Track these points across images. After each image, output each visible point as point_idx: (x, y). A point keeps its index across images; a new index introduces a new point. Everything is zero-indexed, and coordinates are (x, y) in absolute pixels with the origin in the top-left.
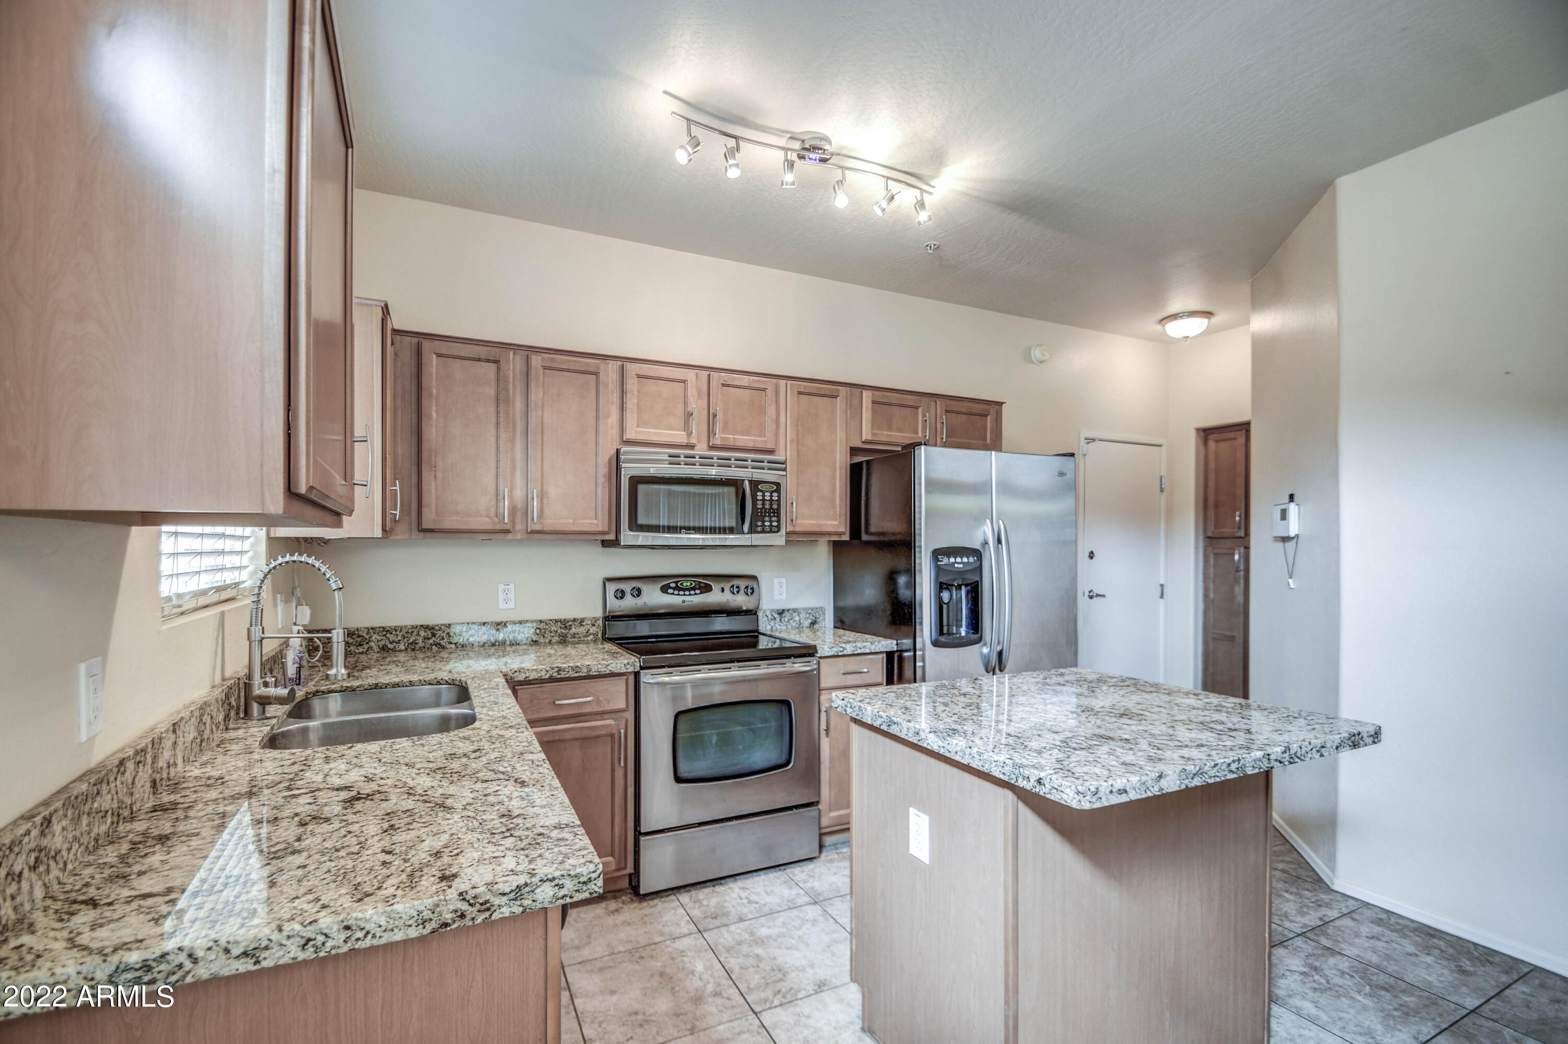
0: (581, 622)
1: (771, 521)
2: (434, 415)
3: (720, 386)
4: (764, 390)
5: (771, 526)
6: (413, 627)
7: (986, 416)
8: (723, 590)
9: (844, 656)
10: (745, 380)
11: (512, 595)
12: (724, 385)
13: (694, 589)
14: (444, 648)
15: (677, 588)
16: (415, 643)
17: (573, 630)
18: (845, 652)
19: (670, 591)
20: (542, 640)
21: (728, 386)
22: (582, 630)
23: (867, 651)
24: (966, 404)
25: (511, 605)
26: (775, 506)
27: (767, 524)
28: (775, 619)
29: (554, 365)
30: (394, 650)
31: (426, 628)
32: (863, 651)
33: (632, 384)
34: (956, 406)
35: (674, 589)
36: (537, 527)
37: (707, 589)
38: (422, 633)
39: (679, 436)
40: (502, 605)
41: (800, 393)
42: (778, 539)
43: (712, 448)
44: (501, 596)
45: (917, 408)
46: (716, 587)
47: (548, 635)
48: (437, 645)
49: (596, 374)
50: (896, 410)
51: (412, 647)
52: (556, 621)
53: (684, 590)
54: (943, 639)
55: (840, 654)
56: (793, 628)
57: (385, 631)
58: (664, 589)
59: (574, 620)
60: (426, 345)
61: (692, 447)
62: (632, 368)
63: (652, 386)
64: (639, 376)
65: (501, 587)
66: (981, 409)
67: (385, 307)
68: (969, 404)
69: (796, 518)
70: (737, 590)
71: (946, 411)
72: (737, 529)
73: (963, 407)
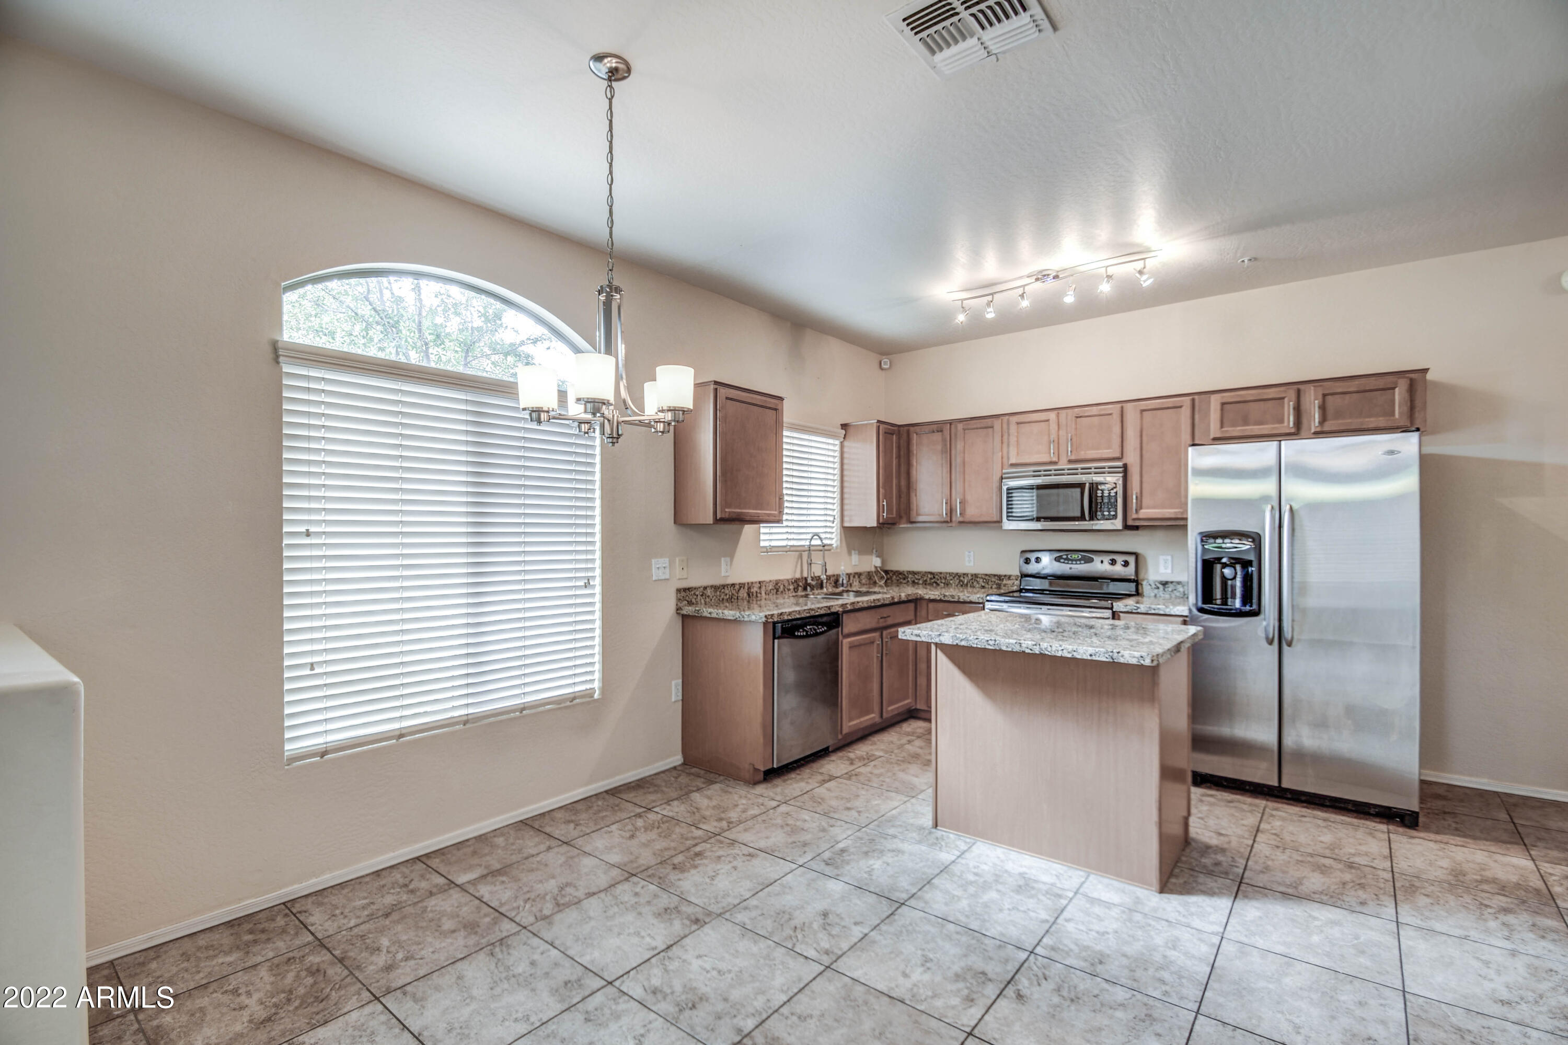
0: (1009, 577)
1: (1109, 512)
2: (915, 464)
3: (1074, 418)
4: (1110, 414)
5: (1109, 515)
6: (926, 572)
7: (1394, 388)
8: (1102, 562)
9: (1138, 613)
10: (1095, 410)
11: (972, 558)
12: (1077, 417)
13: (1080, 560)
14: (938, 585)
15: (1067, 559)
16: (926, 581)
17: (1005, 582)
18: (1139, 611)
19: (1062, 561)
20: (987, 586)
21: (1081, 417)
22: (1010, 582)
23: (1162, 612)
24: (1357, 382)
25: (972, 564)
26: (1112, 500)
27: (1106, 513)
28: (1158, 588)
29: (969, 427)
30: (918, 584)
31: (931, 573)
32: (1156, 612)
33: (1013, 428)
34: (1339, 387)
35: (1065, 559)
36: (961, 519)
37: (1088, 560)
38: (929, 576)
39: (1045, 458)
40: (967, 564)
41: (1142, 411)
42: (1118, 524)
43: (1070, 461)
44: (967, 559)
45: (1283, 398)
46: (1097, 559)
47: (990, 583)
48: (936, 583)
49: (992, 427)
50: (1255, 405)
51: (925, 583)
52: (995, 575)
53: (1072, 560)
55: (1134, 611)
56: (1177, 597)
57: (914, 573)
58: (1058, 559)
59: (1005, 576)
60: (912, 429)
61: (1055, 463)
62: (1014, 419)
63: (1026, 428)
64: (1018, 423)
65: (967, 553)
66: (1381, 383)
67: (879, 421)
68: (1363, 381)
69: (1139, 507)
70: (1113, 562)
71: (1324, 396)
72: (1082, 518)
73: (1353, 386)
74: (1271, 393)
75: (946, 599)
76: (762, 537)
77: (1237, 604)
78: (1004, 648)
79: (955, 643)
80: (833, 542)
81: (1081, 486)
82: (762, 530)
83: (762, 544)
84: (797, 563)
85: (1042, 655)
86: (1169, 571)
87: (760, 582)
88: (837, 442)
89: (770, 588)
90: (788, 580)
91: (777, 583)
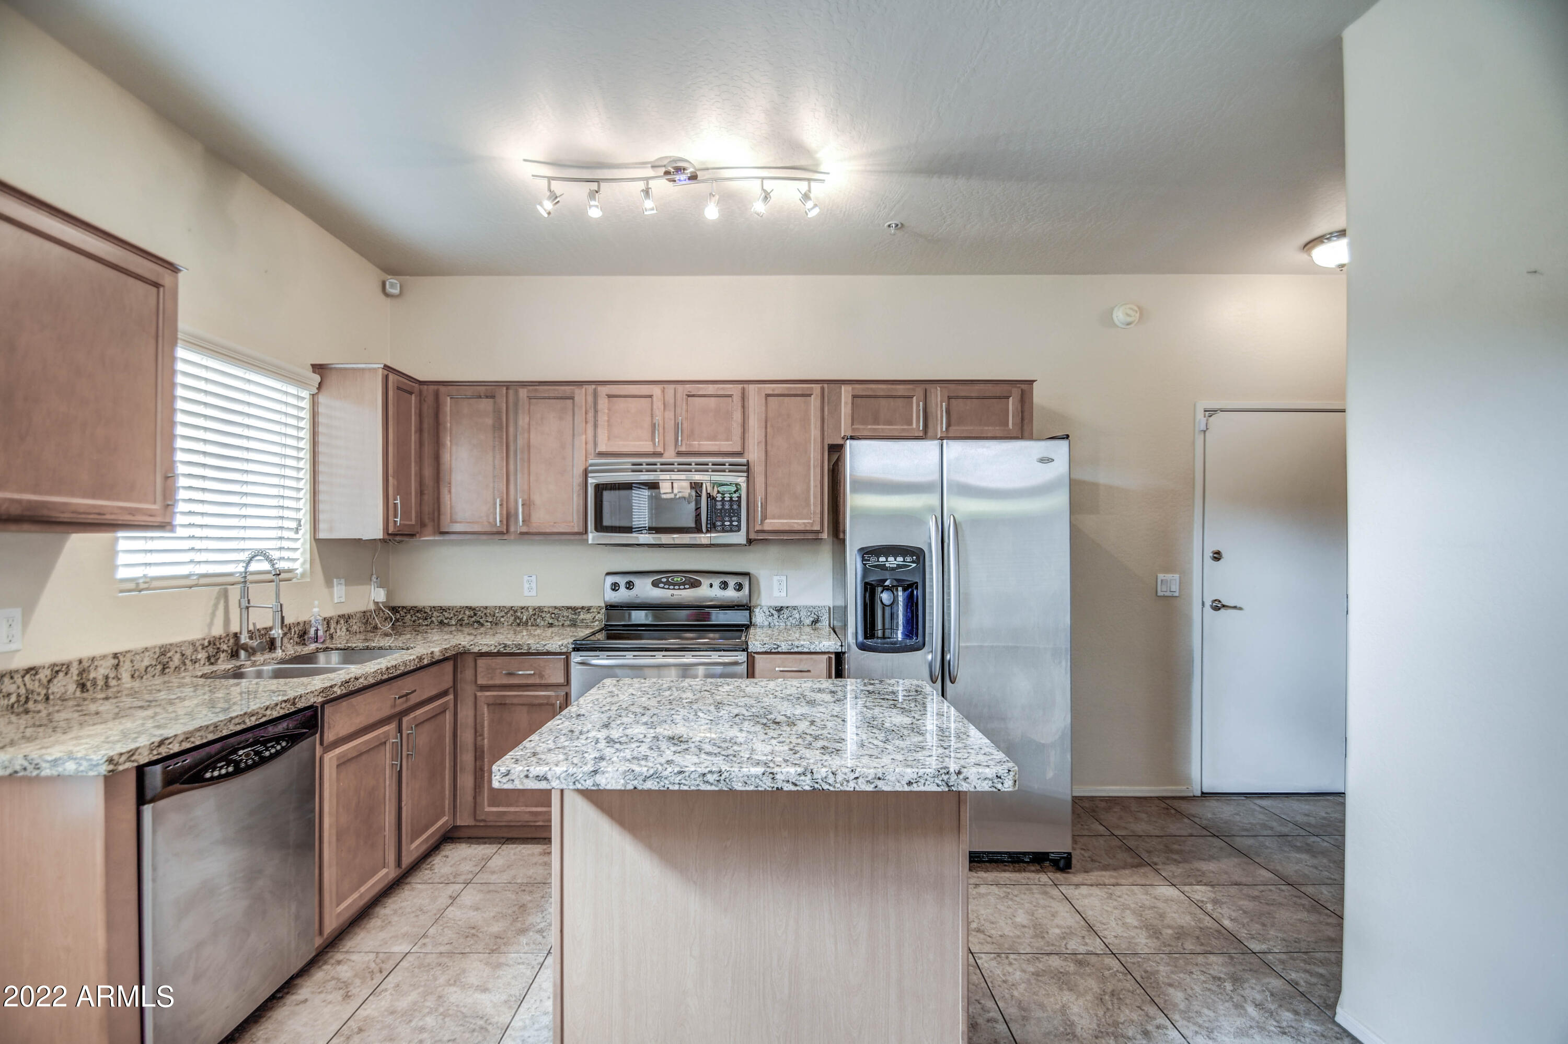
0: (589, 609)
1: (731, 521)
2: (448, 443)
3: (685, 396)
4: (730, 396)
5: (731, 525)
6: (461, 608)
7: (1008, 398)
8: (711, 586)
9: (778, 653)
10: (711, 389)
11: (534, 585)
12: (689, 396)
13: (684, 584)
14: (482, 625)
15: (668, 583)
16: (462, 620)
17: (582, 616)
18: (779, 650)
19: (661, 585)
20: (556, 623)
21: (693, 396)
22: (589, 616)
23: (806, 650)
24: (977, 387)
25: (534, 593)
26: (735, 507)
27: (727, 523)
28: (772, 615)
29: (539, 395)
30: (448, 624)
31: (470, 608)
32: (800, 650)
33: (603, 403)
34: (963, 391)
35: (665, 583)
36: (524, 529)
37: (695, 584)
38: (467, 613)
39: (647, 447)
40: (526, 593)
41: (768, 396)
42: (739, 538)
43: (679, 454)
44: (526, 586)
45: (912, 397)
46: (705, 582)
47: (561, 619)
48: (478, 622)
49: (572, 398)
50: (883, 402)
51: (460, 623)
52: (568, 608)
53: (674, 585)
55: (773, 651)
56: (792, 625)
57: (442, 609)
58: (655, 584)
59: (583, 608)
60: (442, 389)
61: (660, 455)
62: (603, 390)
63: (621, 404)
64: (609, 396)
65: (526, 578)
66: (998, 390)
67: (386, 367)
68: (982, 386)
69: (764, 517)
70: (724, 586)
71: (949, 398)
72: (698, 530)
73: (974, 391)
74: (901, 390)
75: (508, 650)
76: (122, 559)
77: (900, 637)
79: (630, 787)
80: (297, 566)
81: (696, 486)
82: (122, 545)
83: (122, 573)
84: (216, 606)
86: (784, 594)
87: (115, 656)
88: (305, 394)
89: (146, 662)
90: (193, 644)
91: (164, 651)
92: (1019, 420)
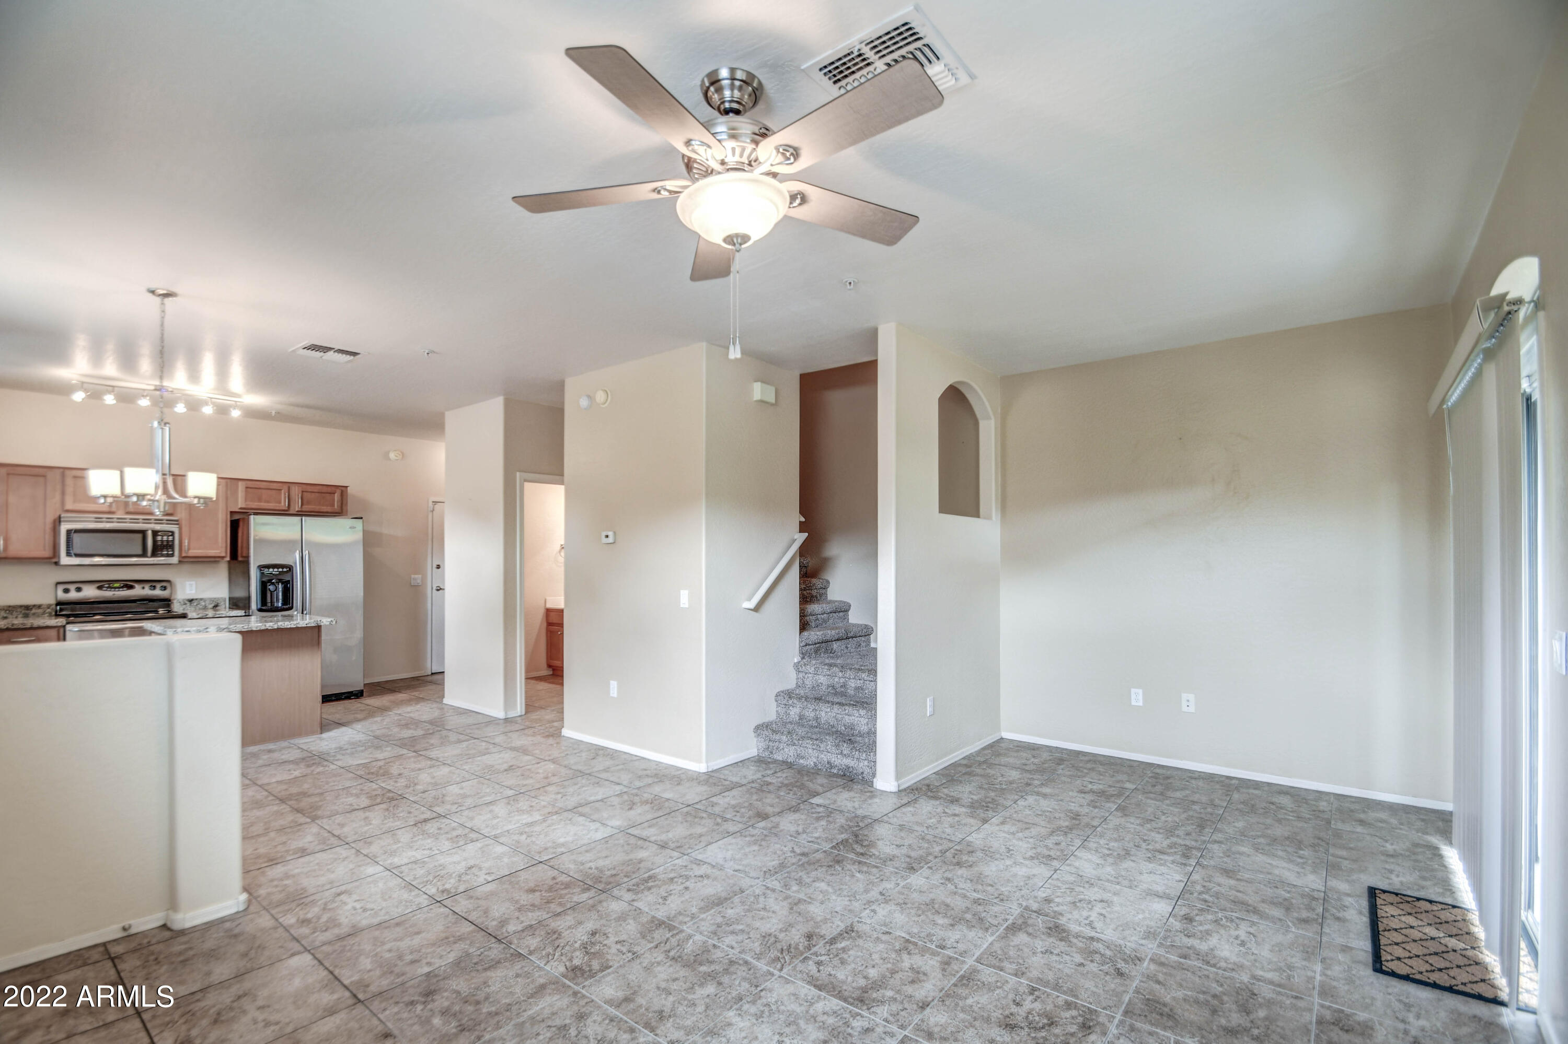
0: (41, 605)
5: (168, 553)
7: (335, 494)
8: (143, 588)
13: (122, 587)
15: (107, 587)
19: (103, 589)
20: (10, 616)
24: (318, 487)
26: (170, 543)
27: (165, 552)
28: (186, 604)
33: (69, 481)
34: (309, 489)
37: (131, 587)
39: (105, 509)
42: (175, 560)
43: (129, 513)
45: (281, 490)
46: (139, 586)
49: (45, 476)
50: (264, 491)
53: (115, 589)
54: (264, 608)
56: (200, 609)
58: (100, 588)
61: (116, 513)
62: (69, 473)
63: (83, 482)
64: (75, 477)
66: (329, 490)
68: (320, 487)
69: (189, 549)
70: (154, 588)
71: (303, 492)
72: (143, 555)
73: (316, 489)
74: (276, 486)
75: (15, 627)
77: (280, 605)
78: (254, 629)
81: (143, 533)
85: (278, 629)
86: (194, 592)
92: (339, 504)
